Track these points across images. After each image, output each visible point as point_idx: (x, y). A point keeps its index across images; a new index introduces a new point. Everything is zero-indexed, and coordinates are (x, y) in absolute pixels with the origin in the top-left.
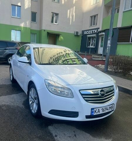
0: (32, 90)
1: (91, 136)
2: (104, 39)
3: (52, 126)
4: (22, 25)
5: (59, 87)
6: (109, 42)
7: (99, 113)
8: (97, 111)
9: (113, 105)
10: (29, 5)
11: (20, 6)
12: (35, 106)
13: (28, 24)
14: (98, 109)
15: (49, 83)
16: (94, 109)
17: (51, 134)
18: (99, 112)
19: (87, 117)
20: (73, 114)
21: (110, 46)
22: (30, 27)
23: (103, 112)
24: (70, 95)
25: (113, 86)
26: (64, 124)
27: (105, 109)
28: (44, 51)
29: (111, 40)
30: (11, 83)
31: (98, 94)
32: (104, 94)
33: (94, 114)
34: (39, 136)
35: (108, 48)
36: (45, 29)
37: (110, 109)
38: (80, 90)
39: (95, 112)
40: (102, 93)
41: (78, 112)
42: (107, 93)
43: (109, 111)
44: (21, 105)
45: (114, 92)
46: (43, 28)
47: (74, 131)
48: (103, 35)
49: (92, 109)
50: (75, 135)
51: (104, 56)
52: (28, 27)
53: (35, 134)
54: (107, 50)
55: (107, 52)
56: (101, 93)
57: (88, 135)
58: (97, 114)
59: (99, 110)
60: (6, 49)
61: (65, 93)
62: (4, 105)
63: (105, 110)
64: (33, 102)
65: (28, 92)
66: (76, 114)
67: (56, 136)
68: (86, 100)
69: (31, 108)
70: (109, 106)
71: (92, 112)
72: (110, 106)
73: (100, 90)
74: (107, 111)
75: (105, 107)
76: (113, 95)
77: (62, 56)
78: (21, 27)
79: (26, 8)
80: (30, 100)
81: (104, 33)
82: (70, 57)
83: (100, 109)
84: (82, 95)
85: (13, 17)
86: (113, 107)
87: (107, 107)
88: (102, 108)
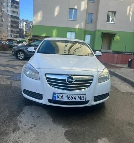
3: (30, 106)
4: (77, 27)
7: (62, 100)
8: (60, 97)
9: (85, 96)
10: (85, 6)
11: (77, 9)
14: (61, 95)
16: (57, 94)
18: (63, 98)
20: (38, 96)
22: (84, 28)
23: (68, 100)
25: (93, 76)
27: (70, 97)
33: (56, 100)
37: (79, 99)
38: (46, 74)
39: (58, 97)
42: (76, 81)
43: (77, 100)
45: (91, 83)
49: (54, 94)
52: (82, 28)
56: (67, 80)
58: (60, 100)
63: (71, 98)
66: (40, 96)
68: (50, 84)
70: (78, 95)
71: (53, 97)
72: (80, 96)
74: (74, 100)
75: (71, 95)
76: (89, 86)
78: (76, 28)
79: (81, 10)
86: (84, 98)
87: (74, 96)
88: (67, 95)
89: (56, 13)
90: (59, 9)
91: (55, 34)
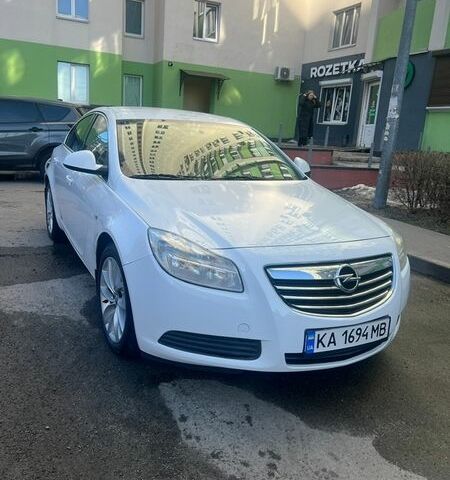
0: (110, 263)
1: (301, 422)
2: (378, 95)
3: (174, 385)
4: (98, 46)
5: (195, 256)
6: (394, 103)
7: (332, 348)
8: (326, 341)
9: (387, 321)
12: (118, 319)
14: (329, 333)
15: (164, 242)
16: (317, 333)
17: (168, 413)
18: (334, 342)
19: (291, 358)
20: (241, 348)
21: (397, 116)
22: (121, 53)
23: (349, 345)
24: (234, 284)
25: (389, 255)
26: (214, 382)
27: (354, 334)
29: (401, 95)
31: (331, 282)
32: (354, 283)
33: (316, 351)
34: (125, 415)
35: (388, 126)
36: (171, 60)
37: (375, 335)
38: (266, 268)
39: (320, 341)
41: (259, 342)
42: (364, 278)
43: (370, 340)
44: (76, 316)
45: (391, 277)
46: (167, 56)
47: (246, 406)
48: (378, 79)
49: (309, 332)
50: (249, 419)
51: (378, 154)
52: (116, 52)
53: (114, 410)
54: (387, 133)
55: (386, 139)
56: (341, 280)
57: (293, 419)
58: (327, 349)
59: (333, 335)
60: (35, 130)
61: (217, 275)
62: (21, 314)
63: (356, 337)
64: (112, 307)
65: (98, 272)
66: (252, 349)
67: (183, 419)
68: (289, 303)
69: (107, 325)
70: (372, 324)
71: (308, 343)
72: (375, 324)
74: (363, 341)
75: (358, 327)
76: (389, 288)
77: (225, 153)
80: (103, 299)
81: (379, 73)
82: (254, 156)
83: (338, 334)
84: (274, 282)
85: (61, 16)
86: (384, 328)
87: (363, 327)
88: (346, 329)
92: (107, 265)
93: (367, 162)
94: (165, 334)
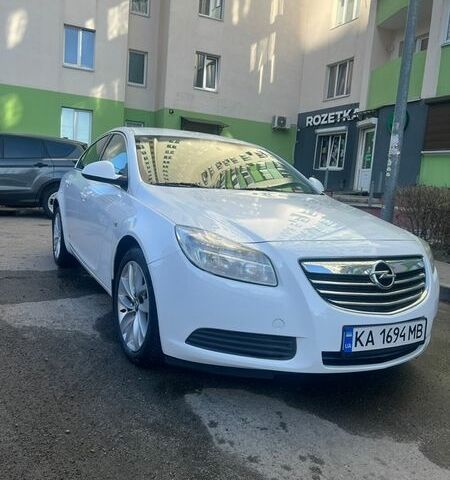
1: (340, 430)
2: (374, 140)
3: (200, 394)
4: (98, 93)
6: (395, 140)
7: (370, 347)
8: (364, 339)
9: (423, 322)
10: (123, 26)
11: (93, 31)
12: (138, 325)
13: (116, 90)
14: (367, 330)
15: (191, 238)
16: (355, 330)
17: (196, 419)
18: (372, 341)
19: (329, 358)
21: (398, 153)
22: (123, 100)
23: (387, 346)
24: (266, 279)
25: (420, 257)
27: (391, 334)
28: (172, 152)
29: (401, 132)
30: (55, 267)
31: (367, 278)
32: (390, 280)
33: (354, 349)
34: (151, 421)
35: (390, 162)
36: (171, 107)
37: (412, 336)
38: (301, 261)
39: (358, 339)
40: (384, 273)
41: (294, 339)
42: (400, 276)
43: (407, 342)
44: (89, 330)
45: (424, 279)
46: (168, 104)
47: (278, 413)
48: (373, 126)
49: (347, 329)
50: (283, 425)
51: (378, 196)
52: (116, 99)
53: (138, 416)
54: (389, 169)
55: (388, 175)
56: (378, 276)
57: (331, 426)
58: (365, 348)
59: (371, 332)
60: (41, 165)
61: (248, 271)
62: (31, 328)
63: (394, 337)
64: (132, 314)
65: (115, 283)
66: (284, 346)
67: (213, 424)
68: (326, 297)
69: (125, 336)
70: (409, 324)
71: (346, 340)
72: (412, 325)
73: (375, 263)
74: (400, 342)
75: (394, 327)
76: (423, 289)
78: (94, 99)
79: (110, 37)
80: (121, 307)
81: (374, 120)
82: (265, 179)
83: (377, 331)
84: (310, 276)
86: (421, 330)
87: (401, 327)
88: (384, 327)
89: (14, 36)
90: (24, 22)
91: (15, 114)
92: (127, 270)
93: (366, 203)
94: (194, 332)
